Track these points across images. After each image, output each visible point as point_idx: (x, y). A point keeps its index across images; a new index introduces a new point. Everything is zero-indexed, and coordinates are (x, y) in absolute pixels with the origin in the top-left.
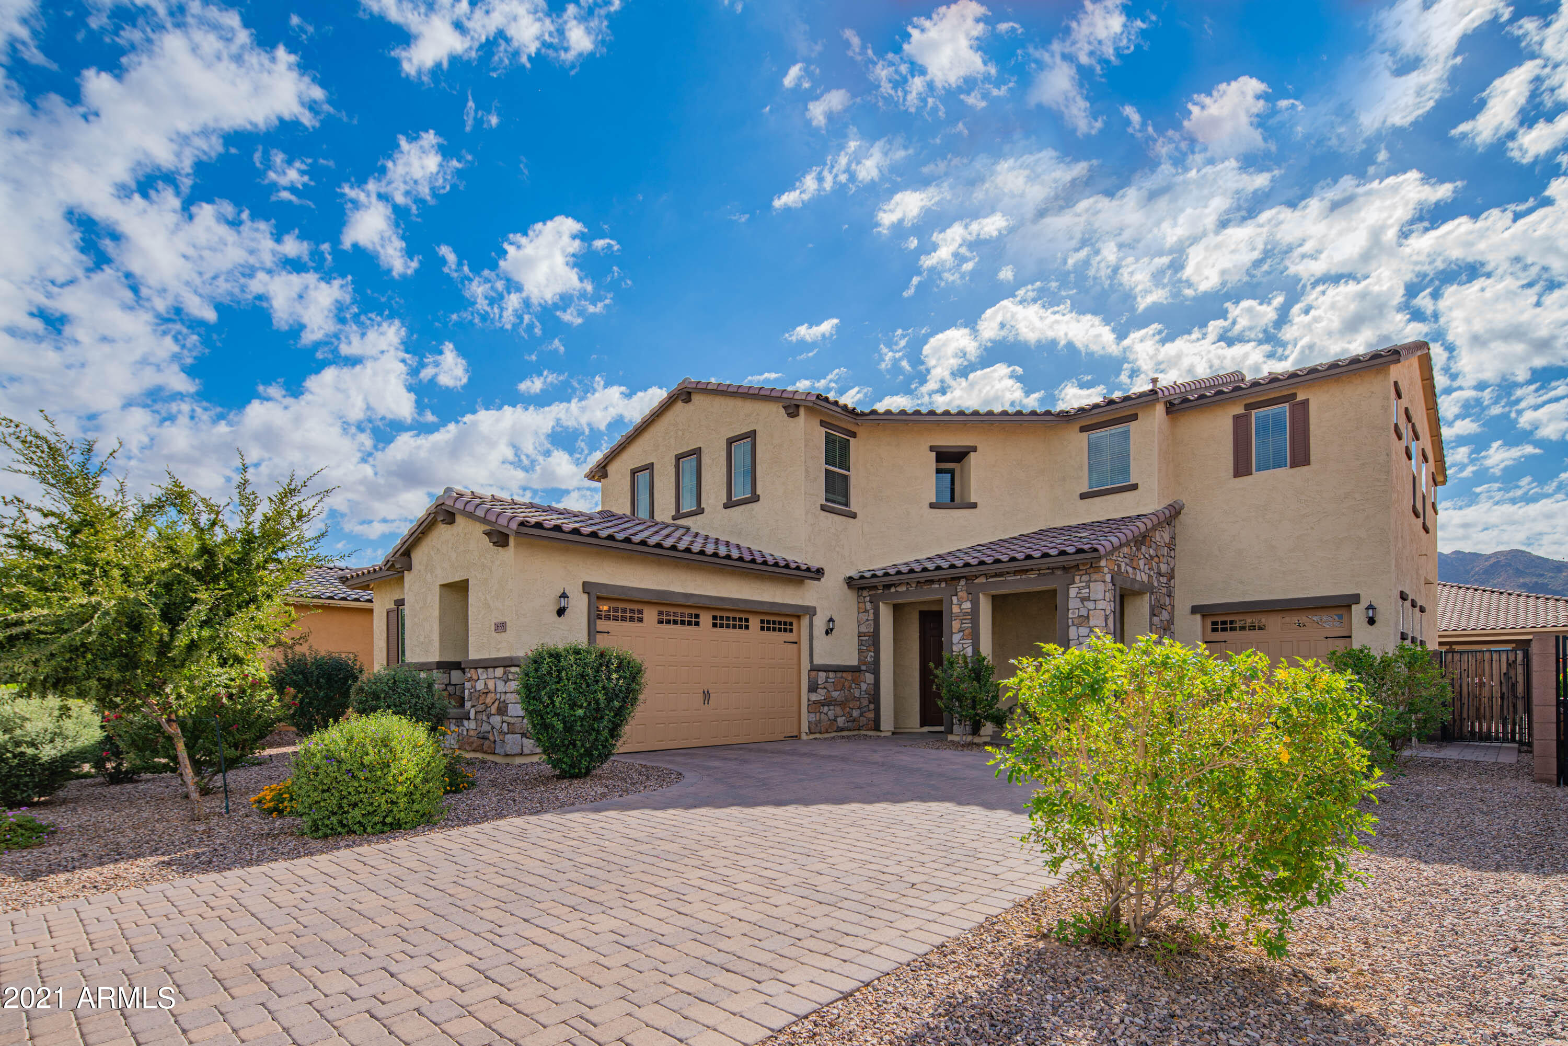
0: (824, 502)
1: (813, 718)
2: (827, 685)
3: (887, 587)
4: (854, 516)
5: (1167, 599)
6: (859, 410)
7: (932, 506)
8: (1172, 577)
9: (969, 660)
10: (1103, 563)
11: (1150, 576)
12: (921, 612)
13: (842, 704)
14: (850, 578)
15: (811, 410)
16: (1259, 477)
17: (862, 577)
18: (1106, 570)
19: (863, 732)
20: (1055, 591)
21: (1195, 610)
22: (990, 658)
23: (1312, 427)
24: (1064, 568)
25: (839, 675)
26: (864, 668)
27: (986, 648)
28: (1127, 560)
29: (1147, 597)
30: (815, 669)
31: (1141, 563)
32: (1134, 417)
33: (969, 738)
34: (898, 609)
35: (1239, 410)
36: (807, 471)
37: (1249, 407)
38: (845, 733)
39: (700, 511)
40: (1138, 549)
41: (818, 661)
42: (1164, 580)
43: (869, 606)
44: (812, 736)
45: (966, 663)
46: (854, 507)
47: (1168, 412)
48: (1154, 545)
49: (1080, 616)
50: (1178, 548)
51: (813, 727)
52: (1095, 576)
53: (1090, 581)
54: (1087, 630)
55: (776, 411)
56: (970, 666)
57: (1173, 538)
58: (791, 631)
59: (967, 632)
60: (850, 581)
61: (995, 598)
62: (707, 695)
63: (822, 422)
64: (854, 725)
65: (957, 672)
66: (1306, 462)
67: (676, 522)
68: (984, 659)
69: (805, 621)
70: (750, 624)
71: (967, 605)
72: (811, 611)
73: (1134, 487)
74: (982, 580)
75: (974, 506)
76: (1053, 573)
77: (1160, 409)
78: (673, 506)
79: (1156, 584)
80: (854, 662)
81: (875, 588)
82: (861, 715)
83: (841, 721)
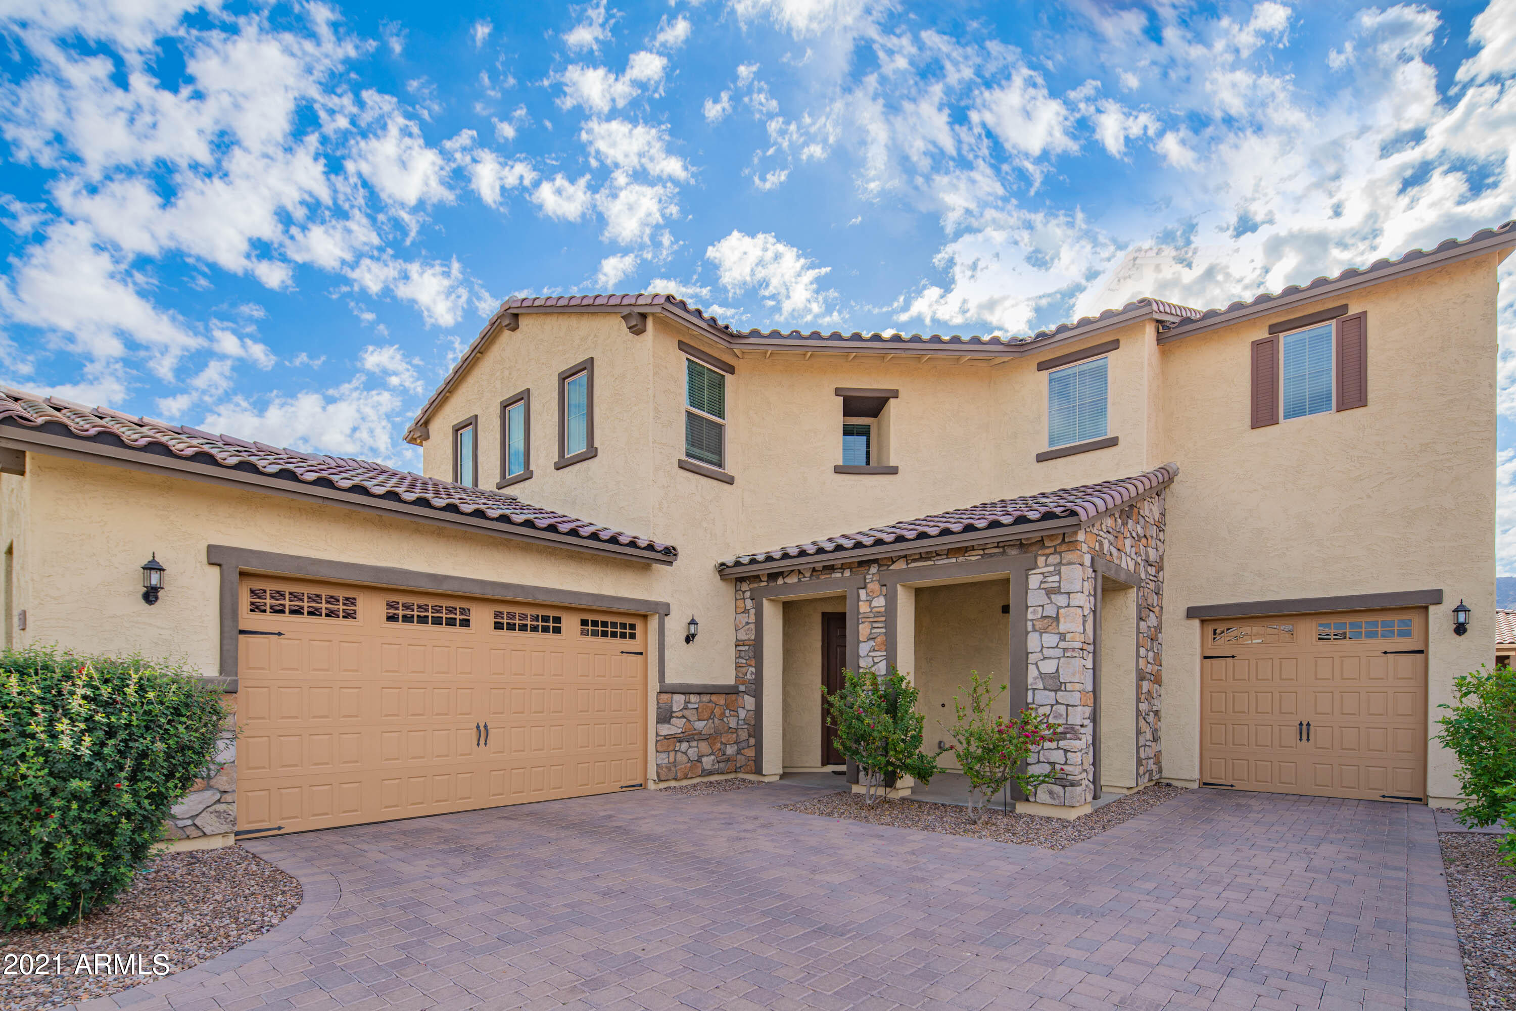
0: (684, 458)
1: (663, 759)
2: (686, 712)
3: (773, 577)
4: (730, 481)
5: (1155, 597)
6: (733, 329)
7: (838, 470)
8: (1160, 569)
9: (879, 680)
10: (1081, 536)
11: (1136, 563)
12: (824, 615)
13: (710, 738)
14: (723, 564)
15: (664, 324)
16: (1286, 426)
17: (738, 563)
18: (1085, 548)
19: (741, 776)
20: (1006, 581)
21: (1191, 613)
22: (911, 678)
23: (1371, 352)
24: (1021, 545)
25: (706, 698)
26: (742, 688)
27: (906, 664)
28: (1111, 537)
29: (1132, 594)
30: (666, 690)
31: (1128, 542)
32: (1114, 345)
33: (881, 791)
34: (789, 609)
35: (1262, 334)
36: (656, 410)
37: (1275, 329)
38: (713, 778)
39: (528, 476)
40: (1124, 524)
41: (671, 679)
42: (1152, 571)
43: (749, 604)
44: (662, 785)
45: (875, 684)
46: (730, 468)
47: (1161, 339)
48: (1142, 520)
49: (1044, 617)
50: (1168, 529)
51: (663, 773)
52: (1068, 556)
53: (1060, 563)
54: (1056, 638)
55: (615, 327)
56: (882, 688)
57: (1163, 515)
58: (632, 636)
59: (879, 640)
60: (722, 569)
61: (919, 592)
62: (482, 733)
63: (681, 343)
64: (728, 765)
65: (863, 696)
66: (1362, 402)
67: (501, 491)
68: (902, 680)
69: (654, 623)
70: (564, 625)
71: (880, 602)
72: (663, 610)
73: (1113, 442)
74: (901, 565)
75: (894, 471)
76: (1004, 553)
77: (1150, 332)
78: (497, 471)
79: (1143, 576)
80: (729, 679)
81: (757, 578)
82: (739, 752)
83: (708, 762)
